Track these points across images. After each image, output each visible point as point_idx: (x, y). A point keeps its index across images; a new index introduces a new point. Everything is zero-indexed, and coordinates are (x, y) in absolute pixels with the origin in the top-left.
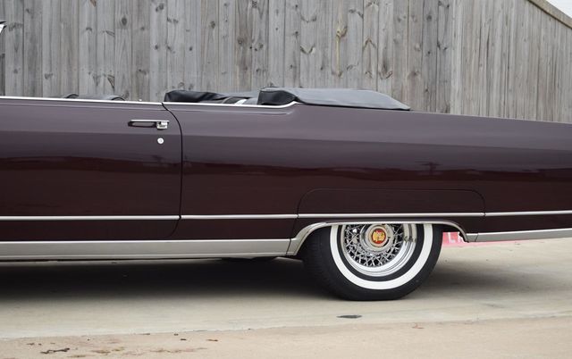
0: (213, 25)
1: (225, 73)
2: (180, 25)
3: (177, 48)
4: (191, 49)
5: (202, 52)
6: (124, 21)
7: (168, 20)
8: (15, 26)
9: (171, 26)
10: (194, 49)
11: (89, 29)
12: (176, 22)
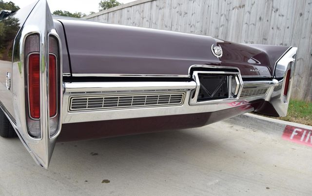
0: (301, 15)
1: (304, 38)
2: (284, 17)
3: (282, 28)
4: (288, 28)
5: (293, 29)
6: (260, 18)
7: (279, 15)
8: (223, 25)
9: (281, 18)
10: (290, 28)
11: (246, 23)
12: (283, 16)
